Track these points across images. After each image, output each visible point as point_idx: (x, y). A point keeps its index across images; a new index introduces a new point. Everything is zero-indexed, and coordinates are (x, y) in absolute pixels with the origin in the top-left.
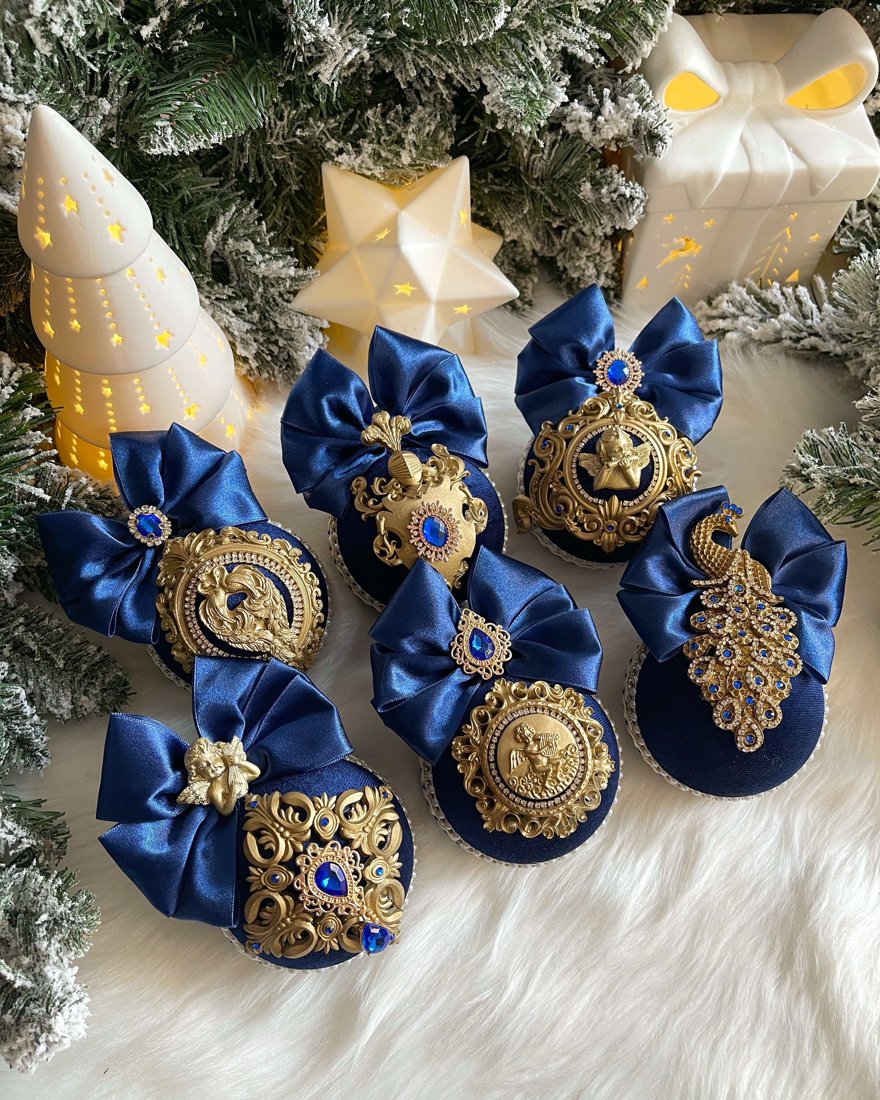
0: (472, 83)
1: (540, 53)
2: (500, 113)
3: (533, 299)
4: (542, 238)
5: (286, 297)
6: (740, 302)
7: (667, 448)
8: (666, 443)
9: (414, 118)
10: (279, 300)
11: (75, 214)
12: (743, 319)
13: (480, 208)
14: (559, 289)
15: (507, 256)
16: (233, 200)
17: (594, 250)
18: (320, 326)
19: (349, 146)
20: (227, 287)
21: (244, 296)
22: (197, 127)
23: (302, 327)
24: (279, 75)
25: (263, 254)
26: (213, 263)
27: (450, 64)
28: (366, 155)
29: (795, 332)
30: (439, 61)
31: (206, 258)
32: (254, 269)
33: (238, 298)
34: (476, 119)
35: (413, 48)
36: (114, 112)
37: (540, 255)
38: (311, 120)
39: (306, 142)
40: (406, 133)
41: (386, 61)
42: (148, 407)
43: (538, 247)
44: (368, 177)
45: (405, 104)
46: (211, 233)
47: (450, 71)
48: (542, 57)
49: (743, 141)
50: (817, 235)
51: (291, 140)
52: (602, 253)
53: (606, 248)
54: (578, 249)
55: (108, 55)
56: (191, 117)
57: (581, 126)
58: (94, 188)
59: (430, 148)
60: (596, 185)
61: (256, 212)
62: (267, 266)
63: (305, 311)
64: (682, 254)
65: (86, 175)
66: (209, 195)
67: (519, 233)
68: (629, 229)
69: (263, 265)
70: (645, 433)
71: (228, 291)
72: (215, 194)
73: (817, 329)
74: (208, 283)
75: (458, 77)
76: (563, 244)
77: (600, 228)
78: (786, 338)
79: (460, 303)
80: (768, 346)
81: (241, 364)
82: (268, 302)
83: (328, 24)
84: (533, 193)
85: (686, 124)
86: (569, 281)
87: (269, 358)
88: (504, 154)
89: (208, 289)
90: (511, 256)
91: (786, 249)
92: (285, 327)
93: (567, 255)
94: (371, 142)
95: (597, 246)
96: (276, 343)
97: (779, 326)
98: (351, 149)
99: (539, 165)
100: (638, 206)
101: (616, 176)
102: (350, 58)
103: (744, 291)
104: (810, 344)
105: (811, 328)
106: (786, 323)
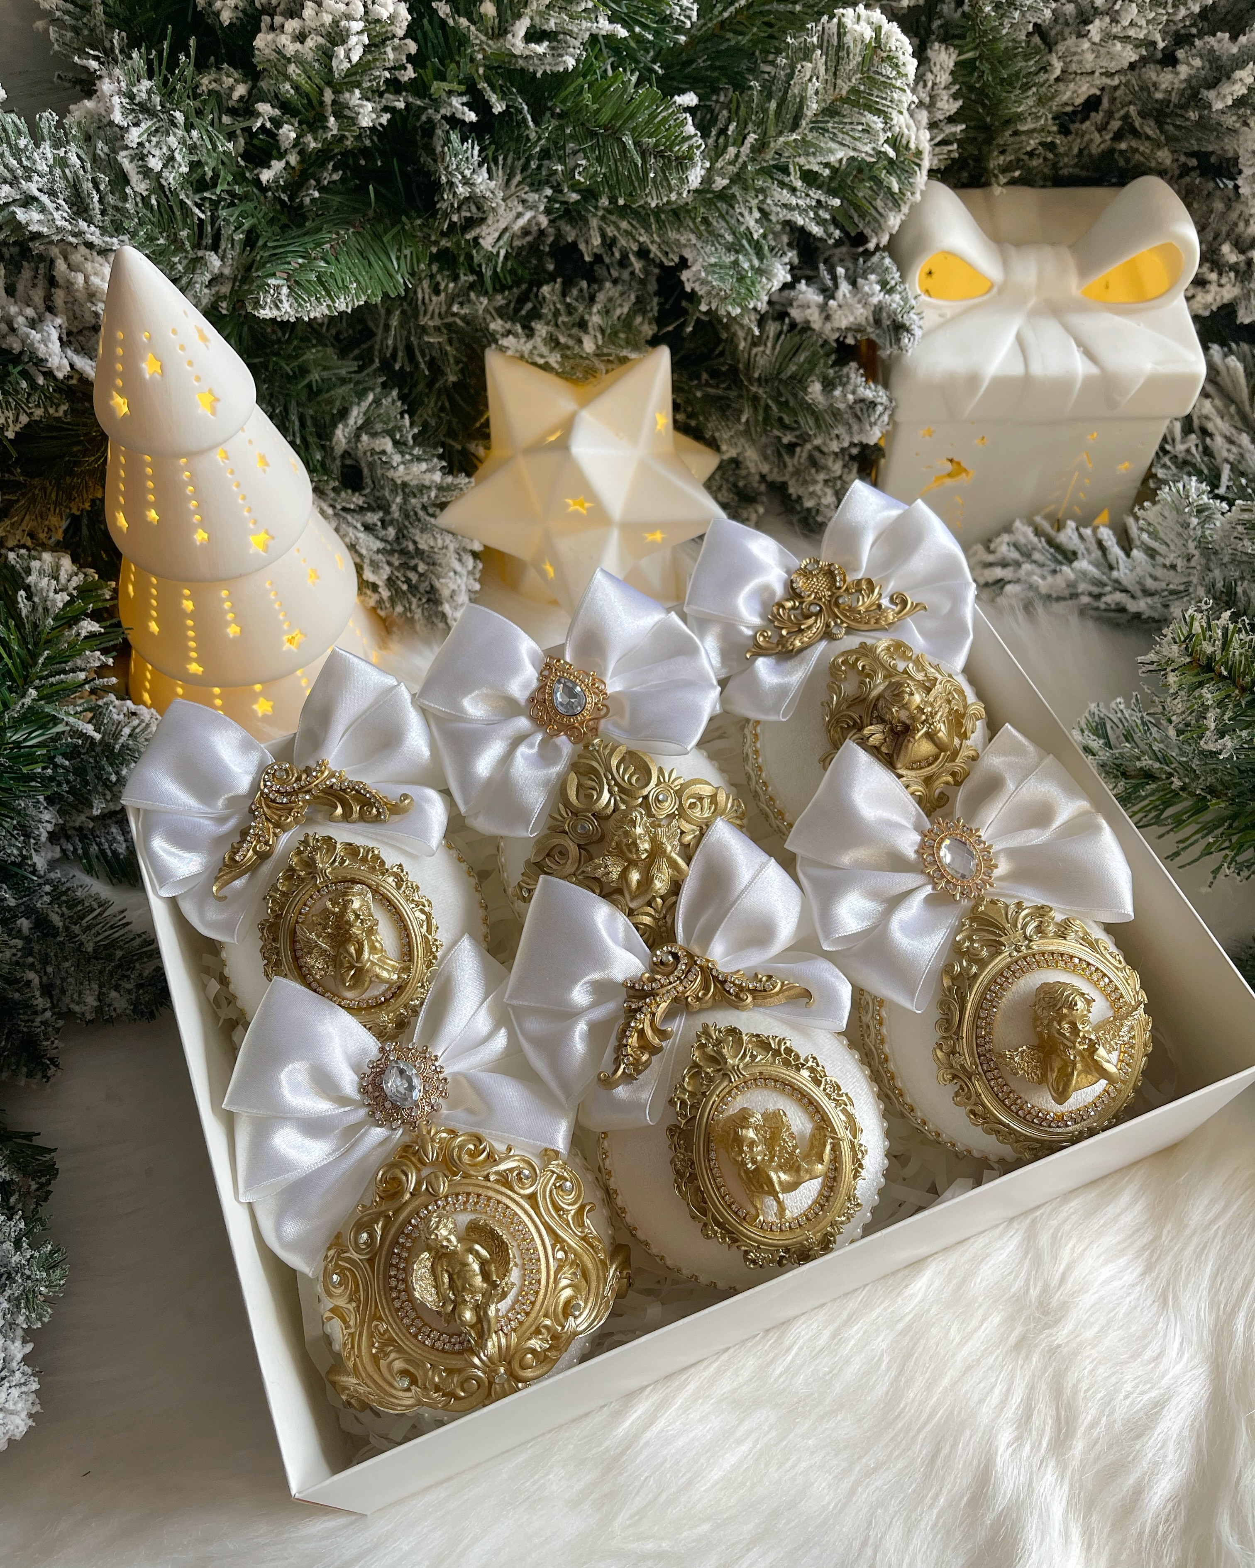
0: (671, 256)
1: (751, 221)
2: (701, 291)
4: (772, 458)
5: (431, 511)
6: (1025, 545)
9: (601, 297)
10: (421, 513)
11: (158, 377)
12: (1027, 567)
13: (690, 416)
14: (791, 523)
15: (727, 481)
16: (372, 389)
17: (834, 472)
18: (469, 547)
19: (518, 328)
20: (357, 494)
21: (380, 508)
22: (320, 288)
23: (446, 548)
24: (433, 238)
25: (402, 454)
26: (343, 466)
27: (642, 231)
28: (539, 340)
29: (1097, 586)
30: (629, 228)
31: (334, 459)
32: (391, 474)
33: (371, 509)
34: (684, 304)
35: (600, 213)
36: (227, 271)
38: (473, 295)
39: (468, 323)
40: (590, 314)
41: (568, 228)
42: (238, 629)
43: (765, 468)
44: (540, 366)
45: (592, 279)
46: (340, 426)
47: (641, 239)
48: (752, 224)
49: (1020, 340)
50: (1127, 464)
51: (450, 320)
52: (844, 477)
53: (850, 471)
54: (813, 471)
55: (219, 202)
56: (313, 277)
57: (808, 311)
58: (183, 348)
59: (622, 336)
60: (829, 385)
61: (399, 403)
62: (406, 468)
63: (452, 527)
64: (949, 482)
65: (175, 332)
66: (343, 381)
67: (739, 450)
68: (872, 443)
69: (401, 468)
71: (358, 500)
72: (350, 380)
73: (1125, 583)
74: (334, 489)
75: (654, 248)
76: (797, 467)
77: (835, 442)
78: (1083, 593)
79: (652, 527)
80: (1063, 603)
81: (369, 592)
82: (407, 516)
83: (486, 176)
84: (755, 399)
85: (949, 315)
86: (804, 514)
87: (405, 587)
88: (720, 348)
89: (332, 495)
90: (731, 479)
91: (1087, 481)
92: (426, 548)
93: (801, 479)
94: (548, 324)
95: (837, 468)
96: (415, 568)
97: (1072, 576)
98: (520, 330)
99: (761, 361)
100: (881, 415)
101: (853, 376)
102: (521, 222)
103: (1029, 531)
104: (1117, 604)
105: (1117, 581)
106: (1084, 574)
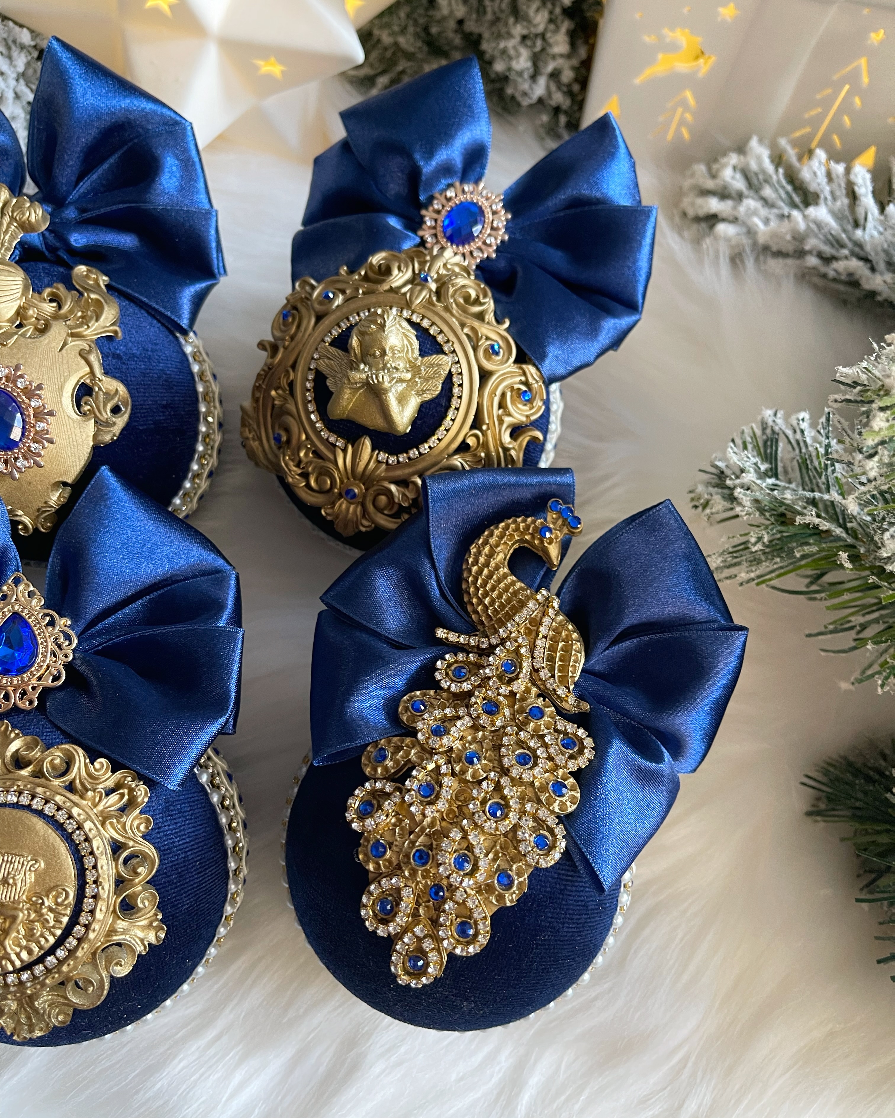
6: (756, 174)
7: (485, 375)
8: (488, 365)
12: (751, 203)
29: (832, 246)
53: (557, 29)
70: (452, 338)
73: (868, 248)
78: (810, 252)
80: (781, 261)
86: (498, 82)
91: (858, 100)
97: (802, 226)
103: (765, 154)
104: (850, 274)
105: (859, 245)
106: (819, 225)
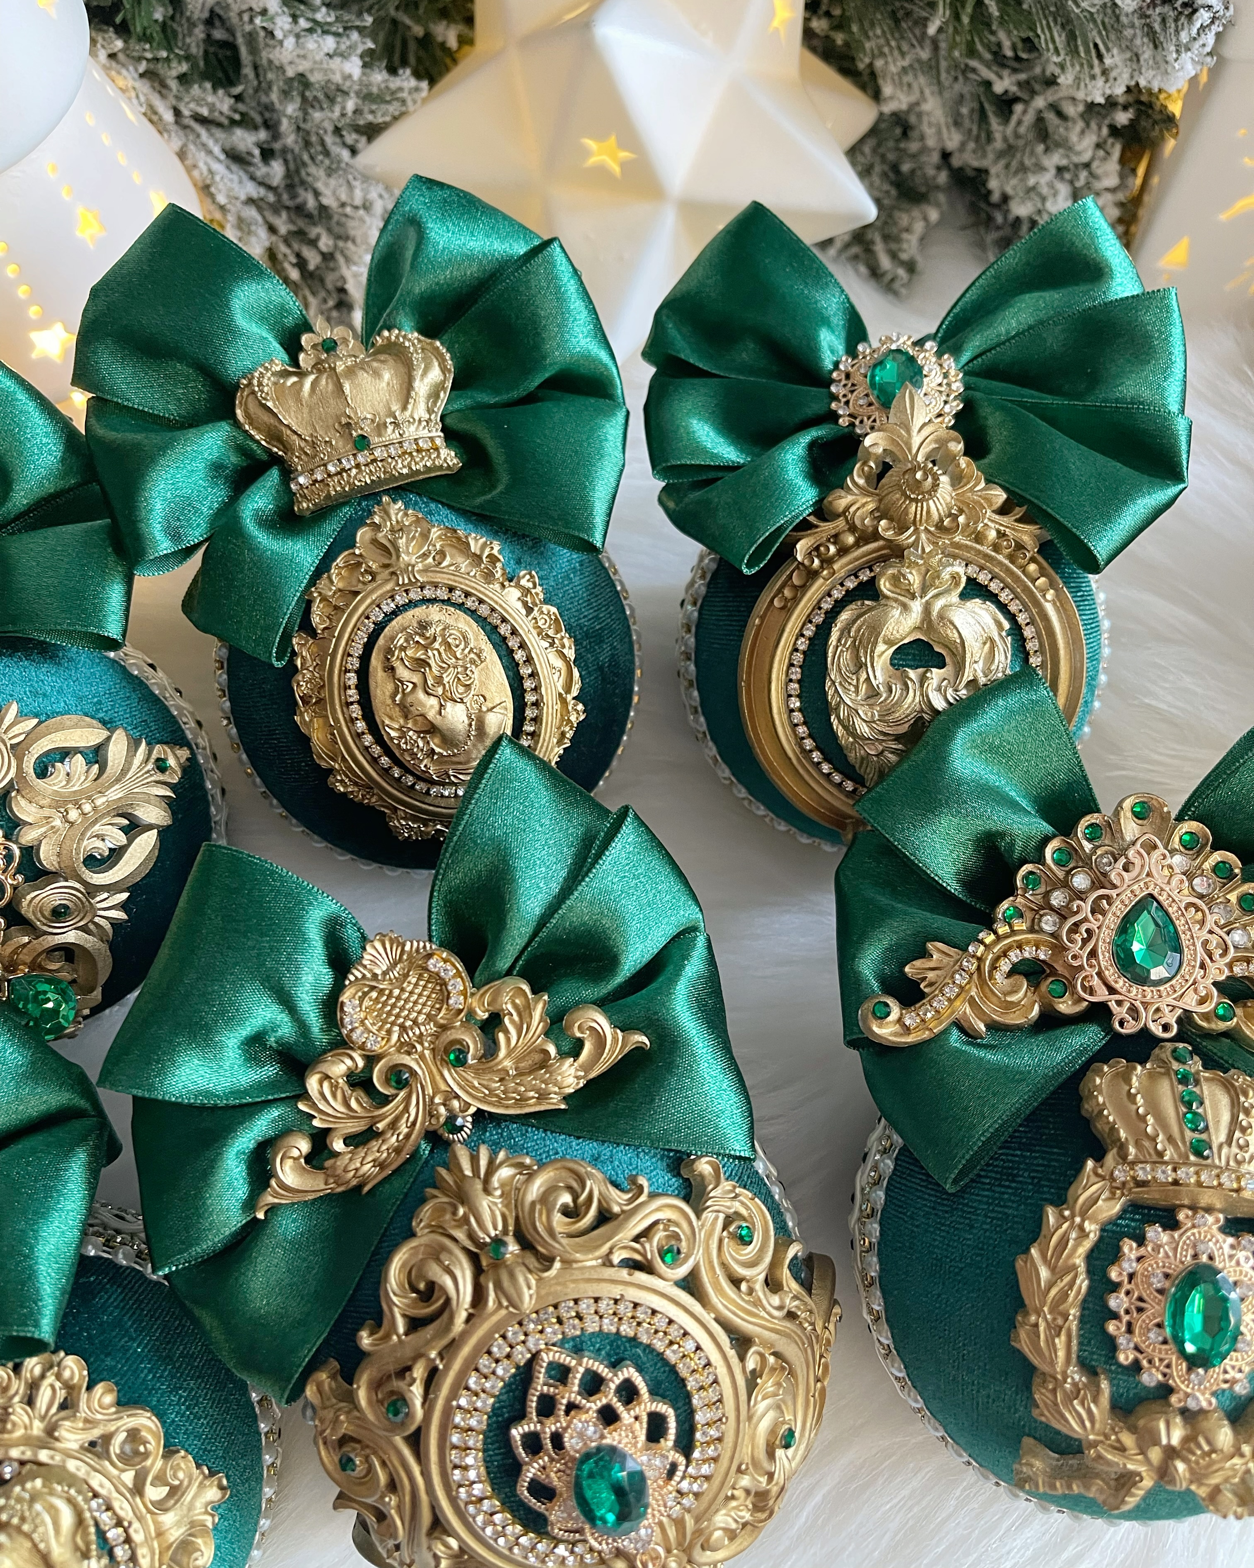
3: (919, 259)
4: (967, 123)
5: (350, 138)
17: (1079, 153)
20: (221, 92)
21: (260, 123)
25: (297, 17)
32: (277, 56)
37: (956, 162)
43: (953, 140)
52: (1094, 165)
54: (1041, 148)
62: (301, 46)
63: (377, 172)
67: (913, 98)
71: (223, 103)
74: (182, 79)
76: (1011, 141)
92: (335, 205)
93: (1014, 164)
95: (1086, 148)
96: (314, 243)
